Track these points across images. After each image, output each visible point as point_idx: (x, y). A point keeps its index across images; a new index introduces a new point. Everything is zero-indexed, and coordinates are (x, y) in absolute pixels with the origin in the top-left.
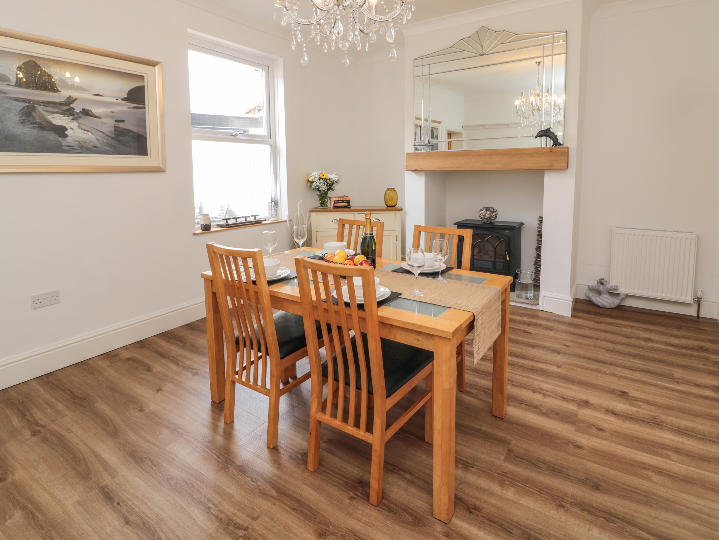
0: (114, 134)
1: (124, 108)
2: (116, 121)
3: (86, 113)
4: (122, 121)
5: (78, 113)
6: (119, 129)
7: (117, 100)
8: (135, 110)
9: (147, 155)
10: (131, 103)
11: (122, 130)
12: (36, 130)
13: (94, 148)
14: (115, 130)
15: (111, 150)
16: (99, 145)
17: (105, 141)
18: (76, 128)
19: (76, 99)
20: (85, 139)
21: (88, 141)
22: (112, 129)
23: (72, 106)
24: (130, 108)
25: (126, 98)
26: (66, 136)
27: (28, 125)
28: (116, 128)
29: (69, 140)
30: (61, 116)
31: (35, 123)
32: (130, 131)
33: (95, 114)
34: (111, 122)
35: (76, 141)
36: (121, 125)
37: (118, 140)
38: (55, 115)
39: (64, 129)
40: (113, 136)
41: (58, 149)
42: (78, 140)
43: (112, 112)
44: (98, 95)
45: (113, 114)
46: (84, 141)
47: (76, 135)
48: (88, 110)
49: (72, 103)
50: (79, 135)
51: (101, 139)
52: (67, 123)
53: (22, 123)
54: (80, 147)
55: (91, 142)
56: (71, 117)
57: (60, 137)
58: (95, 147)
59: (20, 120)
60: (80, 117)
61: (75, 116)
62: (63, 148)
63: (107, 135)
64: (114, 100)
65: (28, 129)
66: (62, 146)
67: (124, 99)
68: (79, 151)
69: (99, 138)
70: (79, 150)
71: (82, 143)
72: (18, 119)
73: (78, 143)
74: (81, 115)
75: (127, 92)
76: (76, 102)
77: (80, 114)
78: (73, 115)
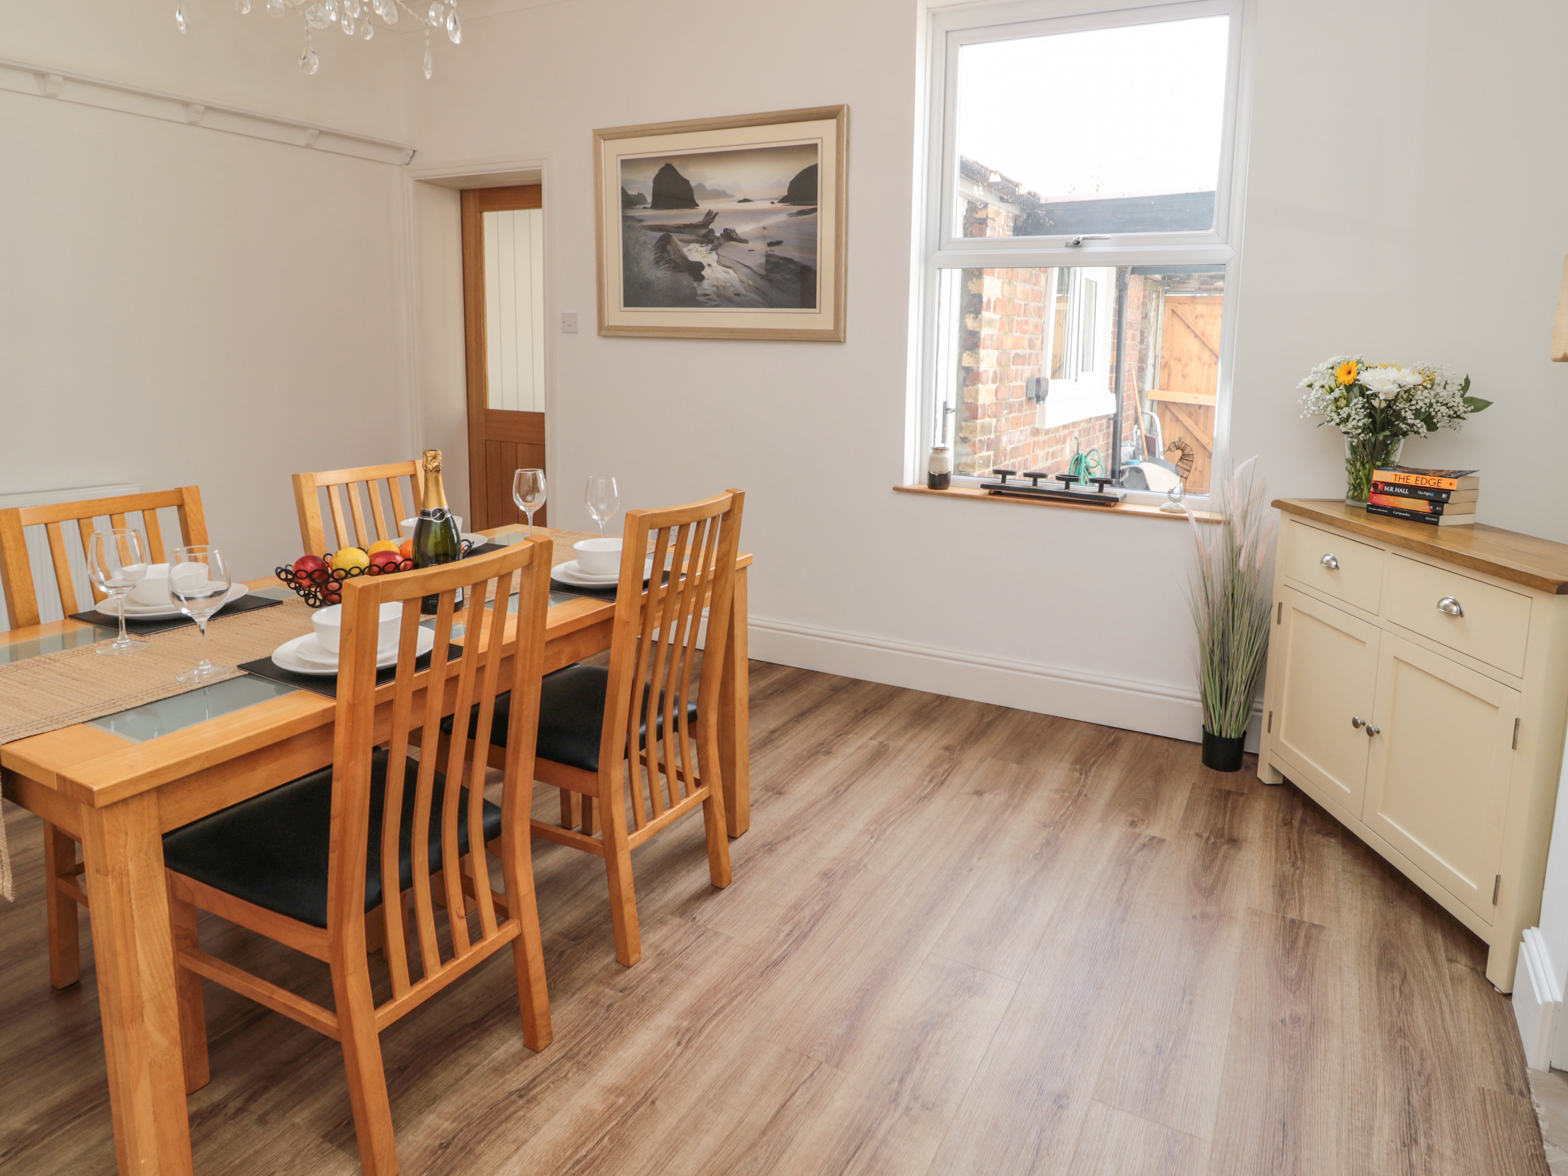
0: (766, 269)
1: (782, 218)
2: (770, 244)
3: (729, 236)
4: (779, 243)
5: (718, 238)
6: (773, 260)
7: (772, 203)
8: (799, 217)
9: (815, 307)
10: (794, 205)
11: (777, 260)
12: (669, 273)
13: (736, 297)
14: (767, 261)
15: (759, 299)
16: (743, 291)
17: (751, 283)
18: (714, 264)
19: (716, 214)
20: (724, 282)
21: (728, 285)
22: (763, 260)
23: (710, 227)
24: (791, 215)
25: (786, 196)
26: (702, 278)
27: (663, 264)
28: (768, 256)
29: (706, 284)
30: (697, 245)
31: (669, 261)
32: (790, 261)
33: (741, 236)
34: (760, 247)
35: (714, 286)
36: (778, 251)
37: (770, 281)
38: (692, 246)
39: (700, 266)
40: (763, 272)
41: (691, 300)
42: (716, 284)
43: (764, 228)
44: (746, 200)
45: (765, 232)
46: (724, 285)
47: (714, 275)
48: (731, 230)
49: (711, 222)
50: (718, 275)
51: (745, 280)
52: (704, 257)
53: (656, 263)
54: (718, 297)
55: (732, 286)
56: (710, 246)
57: (695, 281)
58: (737, 295)
59: (655, 259)
60: (720, 245)
61: (715, 244)
62: (698, 298)
63: (755, 272)
64: (766, 205)
65: (663, 272)
66: (696, 294)
67: (783, 200)
68: (716, 303)
69: (743, 278)
70: (716, 301)
71: (721, 288)
72: (653, 257)
73: (715, 289)
74: (722, 241)
75: (788, 185)
76: (717, 218)
77: (721, 239)
78: (711, 242)
